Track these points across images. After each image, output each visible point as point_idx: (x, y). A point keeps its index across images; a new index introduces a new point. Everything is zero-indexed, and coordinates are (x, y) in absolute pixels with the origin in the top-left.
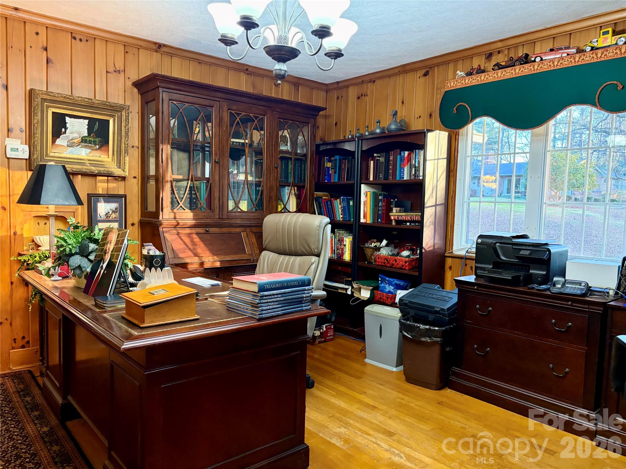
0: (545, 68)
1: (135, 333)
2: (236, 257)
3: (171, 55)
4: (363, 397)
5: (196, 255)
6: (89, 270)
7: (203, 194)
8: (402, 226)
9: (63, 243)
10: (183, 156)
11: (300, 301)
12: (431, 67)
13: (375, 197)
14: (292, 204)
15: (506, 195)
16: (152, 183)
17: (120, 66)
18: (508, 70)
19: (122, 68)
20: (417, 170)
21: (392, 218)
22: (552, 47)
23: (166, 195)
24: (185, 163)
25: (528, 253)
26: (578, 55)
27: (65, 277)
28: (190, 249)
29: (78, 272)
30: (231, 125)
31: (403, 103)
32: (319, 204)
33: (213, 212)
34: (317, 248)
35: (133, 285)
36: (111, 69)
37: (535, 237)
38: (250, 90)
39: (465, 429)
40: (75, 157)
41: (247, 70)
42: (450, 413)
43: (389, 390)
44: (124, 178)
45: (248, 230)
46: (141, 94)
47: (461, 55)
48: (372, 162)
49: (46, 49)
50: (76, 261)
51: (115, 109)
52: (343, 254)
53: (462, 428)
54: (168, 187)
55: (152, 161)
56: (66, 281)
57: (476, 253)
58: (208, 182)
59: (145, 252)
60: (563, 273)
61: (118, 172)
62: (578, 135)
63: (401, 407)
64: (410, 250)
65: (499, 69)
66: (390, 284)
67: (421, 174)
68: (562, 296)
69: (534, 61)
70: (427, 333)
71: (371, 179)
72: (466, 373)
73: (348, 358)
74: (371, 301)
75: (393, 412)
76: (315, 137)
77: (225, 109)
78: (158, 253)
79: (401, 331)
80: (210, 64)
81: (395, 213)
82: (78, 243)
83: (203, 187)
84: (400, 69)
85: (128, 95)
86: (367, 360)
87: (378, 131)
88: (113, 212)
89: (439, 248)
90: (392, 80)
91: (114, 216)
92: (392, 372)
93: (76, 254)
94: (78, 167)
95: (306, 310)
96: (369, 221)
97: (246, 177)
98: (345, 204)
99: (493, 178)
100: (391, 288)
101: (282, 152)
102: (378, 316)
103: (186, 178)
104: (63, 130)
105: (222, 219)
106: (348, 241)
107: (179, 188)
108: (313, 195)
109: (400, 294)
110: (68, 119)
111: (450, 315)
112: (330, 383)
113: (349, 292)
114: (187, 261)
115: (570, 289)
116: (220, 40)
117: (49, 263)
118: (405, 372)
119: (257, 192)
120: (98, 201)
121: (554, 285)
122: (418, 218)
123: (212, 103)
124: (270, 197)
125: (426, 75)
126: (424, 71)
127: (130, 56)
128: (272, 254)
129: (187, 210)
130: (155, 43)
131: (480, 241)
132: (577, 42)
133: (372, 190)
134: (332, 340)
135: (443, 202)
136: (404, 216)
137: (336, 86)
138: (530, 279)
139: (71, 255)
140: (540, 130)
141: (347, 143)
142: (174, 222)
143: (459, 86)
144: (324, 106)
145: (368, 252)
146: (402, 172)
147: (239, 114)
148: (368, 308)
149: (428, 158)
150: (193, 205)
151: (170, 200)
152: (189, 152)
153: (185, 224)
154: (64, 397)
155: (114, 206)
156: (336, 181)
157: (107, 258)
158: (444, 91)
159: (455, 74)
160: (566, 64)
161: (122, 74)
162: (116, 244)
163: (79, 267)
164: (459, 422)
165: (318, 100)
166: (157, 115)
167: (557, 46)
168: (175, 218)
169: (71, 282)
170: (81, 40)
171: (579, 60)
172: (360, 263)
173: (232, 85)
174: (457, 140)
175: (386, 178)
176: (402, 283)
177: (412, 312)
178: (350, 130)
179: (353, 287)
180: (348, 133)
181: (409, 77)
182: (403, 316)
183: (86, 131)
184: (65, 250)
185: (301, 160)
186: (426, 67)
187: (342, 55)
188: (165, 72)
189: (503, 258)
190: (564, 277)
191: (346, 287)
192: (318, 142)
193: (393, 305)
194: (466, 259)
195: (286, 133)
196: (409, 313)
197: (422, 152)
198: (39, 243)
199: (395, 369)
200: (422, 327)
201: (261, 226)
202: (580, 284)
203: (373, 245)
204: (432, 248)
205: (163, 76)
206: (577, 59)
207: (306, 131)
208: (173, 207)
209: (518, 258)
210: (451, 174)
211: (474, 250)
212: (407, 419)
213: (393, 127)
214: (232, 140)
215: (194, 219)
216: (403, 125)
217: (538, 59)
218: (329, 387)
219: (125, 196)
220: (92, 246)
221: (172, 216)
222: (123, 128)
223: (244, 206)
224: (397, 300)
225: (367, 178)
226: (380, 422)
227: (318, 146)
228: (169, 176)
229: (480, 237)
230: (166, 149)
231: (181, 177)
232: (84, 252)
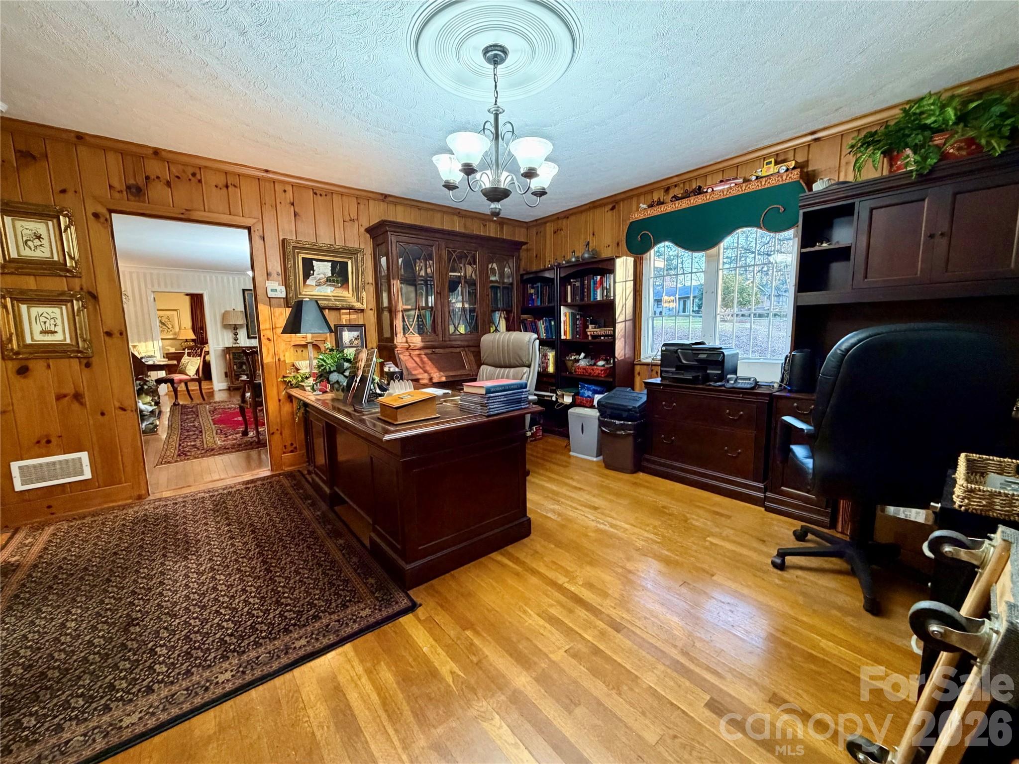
0: (716, 197)
1: (392, 429)
2: (459, 373)
3: (395, 204)
4: (570, 482)
5: (426, 372)
6: (345, 384)
7: (428, 321)
8: (597, 340)
9: (324, 363)
10: (411, 289)
11: (519, 401)
12: (617, 202)
13: (573, 316)
14: (503, 325)
15: (683, 314)
16: (386, 314)
17: (354, 215)
18: (684, 201)
19: (356, 217)
20: (608, 291)
21: (589, 333)
22: (721, 179)
23: (399, 323)
24: (413, 295)
25: (705, 356)
26: (744, 185)
27: (325, 392)
28: (420, 367)
29: (336, 386)
30: (449, 262)
31: (593, 234)
32: (525, 325)
33: (437, 335)
34: (528, 360)
35: (381, 395)
36: (347, 218)
37: (709, 344)
38: (463, 231)
39: (656, 502)
40: (323, 294)
41: (459, 213)
42: (643, 491)
43: (590, 475)
44: (362, 311)
45: (466, 349)
46: (373, 239)
47: (643, 190)
48: (569, 287)
49: (293, 204)
50: (334, 377)
51: (352, 253)
52: (547, 367)
53: (654, 501)
54: (400, 315)
55: (385, 295)
56: (326, 395)
57: (661, 360)
58: (432, 310)
59: (386, 369)
60: (735, 371)
61: (358, 305)
62: (743, 259)
63: (601, 487)
64: (604, 360)
65: (677, 200)
66: (588, 389)
67: (612, 295)
68: (734, 391)
69: (707, 192)
70: (622, 427)
71: (569, 301)
72: (656, 459)
73: (555, 452)
74: (573, 405)
75: (596, 492)
76: (519, 268)
77: (443, 246)
78: (397, 370)
79: (600, 427)
80: (428, 210)
81: (591, 330)
82: (335, 362)
83: (428, 314)
84: (591, 205)
85: (362, 239)
86: (572, 453)
87: (573, 260)
88: (356, 339)
89: (629, 358)
90: (584, 216)
91: (356, 342)
92: (593, 461)
93: (334, 371)
94: (325, 302)
95: (525, 408)
96: (569, 337)
97: (463, 305)
98: (548, 324)
99: (672, 298)
100: (590, 393)
101: (492, 282)
102: (579, 416)
103: (414, 307)
104: (312, 272)
105: (445, 341)
106: (551, 355)
107: (408, 317)
108: (520, 317)
109: (597, 397)
110: (315, 263)
111: (640, 412)
112: (541, 471)
113: (554, 399)
114: (419, 377)
115: (741, 384)
116: (444, 186)
117: (311, 381)
118: (604, 460)
119: (472, 318)
120: (343, 331)
121: (728, 382)
122: (611, 333)
123: (431, 243)
124: (484, 321)
125: (613, 209)
126: (610, 206)
127: (362, 207)
128: (489, 368)
129: (416, 335)
130: (382, 194)
131: (664, 348)
132: (743, 173)
133: (571, 311)
134: (540, 439)
135: (631, 317)
136: (599, 331)
137: (535, 223)
138: (707, 378)
139: (330, 372)
140: (713, 251)
141: (546, 272)
142: (406, 345)
143: (642, 217)
144: (526, 241)
145: (569, 364)
146: (595, 294)
147: (454, 252)
148: (571, 411)
149: (617, 280)
150: (421, 330)
151: (401, 326)
152: (415, 286)
153: (415, 346)
154: (331, 488)
155: (356, 334)
156: (539, 304)
157: (360, 373)
158: (628, 222)
159: (638, 207)
160: (734, 193)
161: (356, 222)
162: (367, 361)
163: (338, 382)
164: (651, 497)
165: (520, 236)
166: (387, 255)
167: (726, 177)
168: (407, 342)
169: (329, 396)
170: (321, 195)
171: (746, 189)
172: (564, 374)
173: (447, 227)
174: (641, 264)
175: (582, 299)
176: (599, 389)
177: (609, 411)
178: (549, 260)
179: (557, 395)
180: (547, 263)
181: (598, 211)
182: (601, 415)
183: (330, 272)
184: (325, 368)
185: (508, 288)
186: (612, 203)
187: (546, 193)
188: (391, 218)
189: (684, 362)
190: (736, 374)
191: (551, 394)
192: (522, 272)
193: (592, 407)
194: (652, 365)
195: (495, 265)
196: (606, 412)
197: (612, 276)
198: (299, 367)
199: (595, 459)
200: (617, 422)
201: (479, 346)
202: (749, 379)
203: (573, 357)
204: (623, 358)
205: (390, 222)
206: (744, 188)
207: (512, 263)
208: (404, 334)
209: (697, 361)
210: (637, 294)
211: (659, 358)
212: (609, 497)
213: (586, 255)
214: (450, 274)
215: (422, 342)
216: (595, 253)
217: (710, 190)
218: (542, 475)
219: (364, 325)
220: (346, 365)
221: (404, 340)
222: (360, 268)
223: (462, 329)
224: (595, 403)
225: (566, 300)
226: (586, 499)
227: (522, 276)
228: (401, 306)
229: (665, 345)
230: (396, 284)
231: (409, 307)
232: (340, 370)
